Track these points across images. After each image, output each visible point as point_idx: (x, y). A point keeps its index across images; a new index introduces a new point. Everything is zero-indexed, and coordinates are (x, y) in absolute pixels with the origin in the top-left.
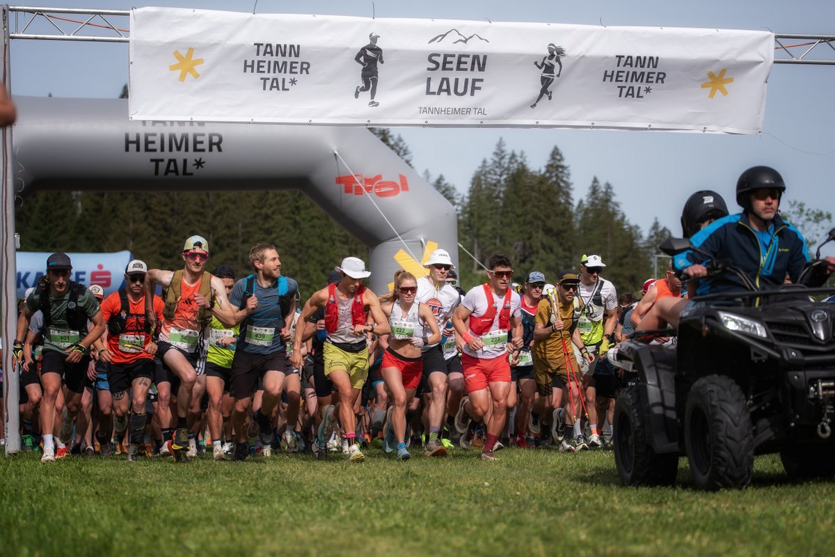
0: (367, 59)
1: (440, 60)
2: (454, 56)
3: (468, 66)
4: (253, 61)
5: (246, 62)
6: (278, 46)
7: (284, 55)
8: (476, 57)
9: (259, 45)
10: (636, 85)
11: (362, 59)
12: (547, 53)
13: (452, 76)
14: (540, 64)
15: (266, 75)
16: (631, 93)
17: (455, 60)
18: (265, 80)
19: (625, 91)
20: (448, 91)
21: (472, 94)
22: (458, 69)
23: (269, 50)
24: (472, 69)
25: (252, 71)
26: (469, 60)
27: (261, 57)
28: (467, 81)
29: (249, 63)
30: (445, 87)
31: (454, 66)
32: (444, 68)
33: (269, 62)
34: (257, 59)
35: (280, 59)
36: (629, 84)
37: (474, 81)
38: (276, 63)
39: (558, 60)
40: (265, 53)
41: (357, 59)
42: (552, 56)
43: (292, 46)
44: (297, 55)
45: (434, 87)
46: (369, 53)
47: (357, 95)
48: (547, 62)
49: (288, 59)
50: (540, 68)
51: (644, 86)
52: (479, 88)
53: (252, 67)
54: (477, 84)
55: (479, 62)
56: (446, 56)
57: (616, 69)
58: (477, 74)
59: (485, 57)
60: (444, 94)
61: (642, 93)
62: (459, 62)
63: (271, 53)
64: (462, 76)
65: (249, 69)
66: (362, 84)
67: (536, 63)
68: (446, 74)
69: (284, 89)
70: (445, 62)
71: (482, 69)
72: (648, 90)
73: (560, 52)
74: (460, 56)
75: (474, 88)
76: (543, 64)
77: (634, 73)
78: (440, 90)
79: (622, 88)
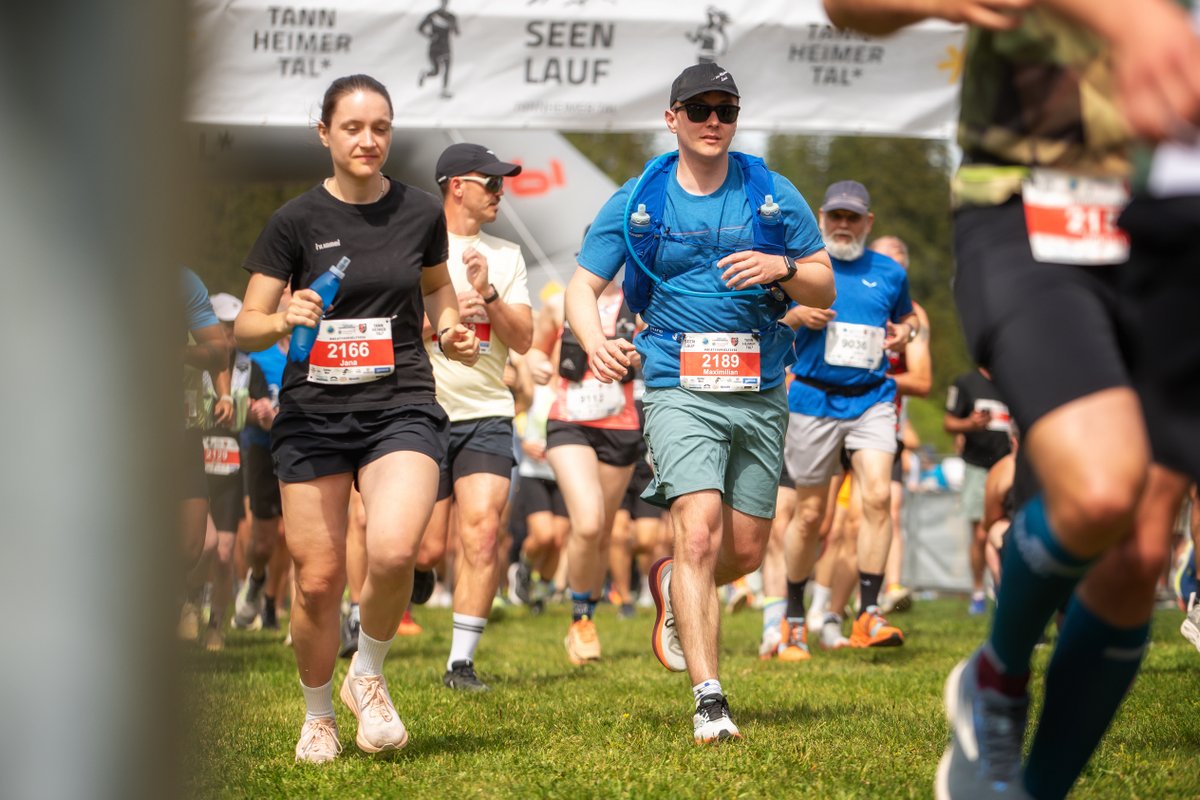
0: (436, 30)
1: (544, 30)
2: (562, 24)
3: (587, 39)
4: (267, 36)
5: (256, 36)
6: (303, 12)
7: (311, 23)
8: (597, 27)
9: (274, 11)
10: (839, 66)
11: (428, 29)
12: (703, 19)
13: (563, 54)
14: (694, 35)
15: (285, 54)
16: (831, 78)
17: (566, 31)
18: (284, 63)
19: (823, 75)
20: (558, 77)
21: (595, 81)
22: (573, 44)
23: (289, 16)
24: (593, 43)
25: (266, 47)
26: (588, 31)
27: (278, 27)
28: (585, 64)
29: (261, 36)
30: (553, 71)
31: (565, 39)
32: (551, 44)
33: (290, 37)
34: (272, 31)
35: (307, 31)
36: (828, 65)
37: (598, 63)
38: (300, 37)
39: (721, 30)
40: (284, 21)
41: (421, 28)
42: (711, 25)
43: (323, 13)
44: (331, 24)
45: (538, 71)
46: (439, 21)
47: (421, 82)
48: (705, 33)
49: (320, 31)
50: (695, 40)
51: (851, 67)
52: (604, 74)
53: (266, 41)
54: (602, 68)
55: (603, 34)
56: (553, 25)
57: (809, 43)
58: (599, 52)
59: (612, 27)
60: (552, 83)
61: (850, 77)
62: (574, 35)
63: (293, 21)
64: (579, 55)
65: (261, 46)
66: (428, 66)
67: (688, 35)
68: (555, 52)
69: (313, 74)
70: (553, 34)
71: (607, 43)
72: (857, 73)
73: (724, 18)
74: (575, 25)
75: (597, 74)
76: (699, 37)
77: (836, 50)
78: (547, 77)
79: (817, 70)
